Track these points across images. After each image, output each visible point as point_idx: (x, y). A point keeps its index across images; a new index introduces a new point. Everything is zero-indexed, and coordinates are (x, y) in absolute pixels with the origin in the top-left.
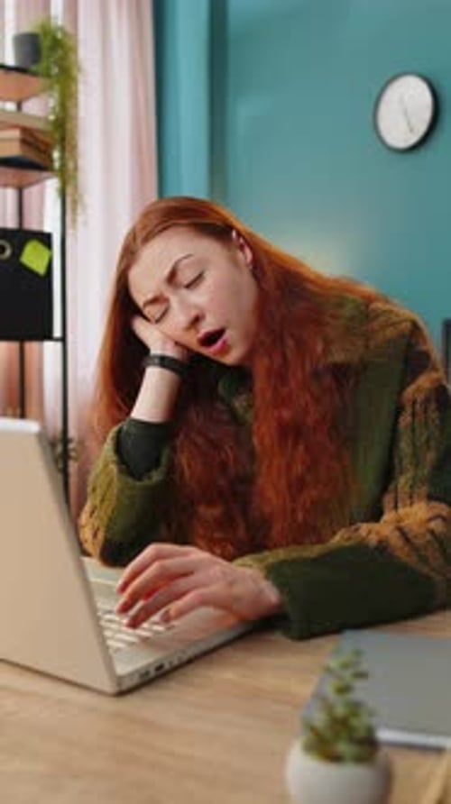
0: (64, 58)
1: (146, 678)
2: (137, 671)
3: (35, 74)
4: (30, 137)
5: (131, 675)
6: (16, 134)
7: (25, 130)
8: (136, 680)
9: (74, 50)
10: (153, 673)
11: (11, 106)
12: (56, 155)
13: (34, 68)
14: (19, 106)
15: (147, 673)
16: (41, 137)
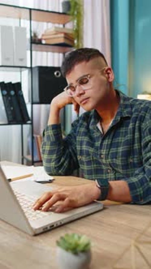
0: (79, 9)
1: (46, 230)
2: (42, 227)
3: (69, 15)
4: (67, 36)
5: (39, 229)
6: (62, 35)
7: (65, 34)
8: (42, 231)
9: (83, 6)
10: (49, 228)
11: (61, 26)
12: (76, 41)
13: (68, 12)
14: (64, 26)
15: (47, 228)
16: (71, 36)
